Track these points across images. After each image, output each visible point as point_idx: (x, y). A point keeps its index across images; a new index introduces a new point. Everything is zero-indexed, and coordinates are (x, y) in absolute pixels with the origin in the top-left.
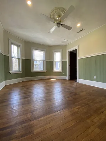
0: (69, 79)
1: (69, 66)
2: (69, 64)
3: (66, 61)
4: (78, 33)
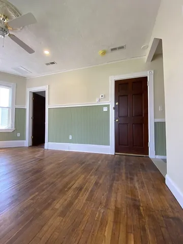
0: (31, 144)
1: (31, 120)
2: (31, 116)
3: (25, 109)
4: (47, 64)
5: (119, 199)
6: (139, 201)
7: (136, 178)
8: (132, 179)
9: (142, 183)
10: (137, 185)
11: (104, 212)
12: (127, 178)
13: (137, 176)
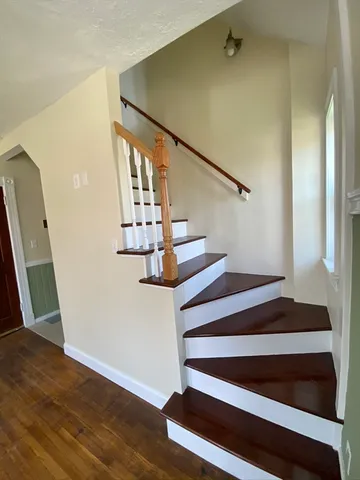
5: (24, 419)
6: (48, 397)
7: (25, 375)
8: (21, 382)
9: (39, 374)
10: (34, 383)
11: (18, 448)
12: (12, 385)
13: (25, 371)
